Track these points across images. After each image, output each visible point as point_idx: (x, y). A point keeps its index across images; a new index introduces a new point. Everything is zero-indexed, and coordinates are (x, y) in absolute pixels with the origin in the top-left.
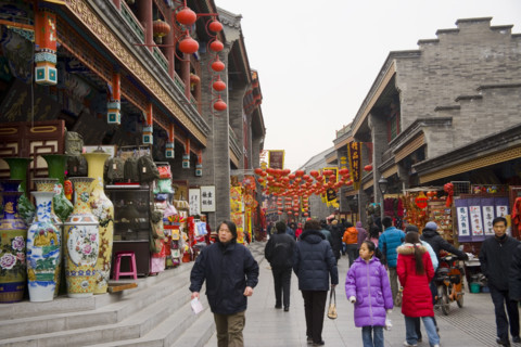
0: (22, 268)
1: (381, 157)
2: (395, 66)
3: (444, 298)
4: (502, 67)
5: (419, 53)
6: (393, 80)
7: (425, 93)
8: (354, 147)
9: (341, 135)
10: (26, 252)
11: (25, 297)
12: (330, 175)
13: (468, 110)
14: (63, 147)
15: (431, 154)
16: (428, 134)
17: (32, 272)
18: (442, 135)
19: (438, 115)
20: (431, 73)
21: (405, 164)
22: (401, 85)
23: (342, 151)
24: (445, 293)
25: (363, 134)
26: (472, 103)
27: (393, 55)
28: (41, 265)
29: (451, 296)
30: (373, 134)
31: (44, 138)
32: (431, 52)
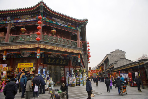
0: (79, 82)
1: (106, 68)
2: (108, 56)
3: (122, 92)
4: (121, 56)
5: (111, 54)
6: (107, 58)
7: (112, 59)
8: (101, 66)
9: (99, 65)
10: (80, 80)
11: (80, 85)
12: (97, 71)
13: (119, 62)
14: (80, 69)
15: (115, 67)
16: (114, 65)
17: (80, 83)
18: (116, 65)
19: (115, 62)
20: (112, 56)
21: (110, 69)
22: (109, 58)
23: (99, 67)
24: (122, 91)
25: (102, 64)
26: (119, 61)
27: (107, 54)
28: (82, 82)
29: (123, 92)
30: (104, 64)
31: (78, 68)
32: (112, 54)
